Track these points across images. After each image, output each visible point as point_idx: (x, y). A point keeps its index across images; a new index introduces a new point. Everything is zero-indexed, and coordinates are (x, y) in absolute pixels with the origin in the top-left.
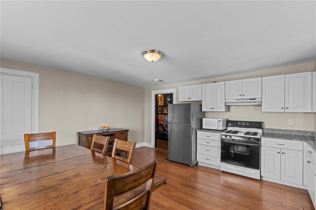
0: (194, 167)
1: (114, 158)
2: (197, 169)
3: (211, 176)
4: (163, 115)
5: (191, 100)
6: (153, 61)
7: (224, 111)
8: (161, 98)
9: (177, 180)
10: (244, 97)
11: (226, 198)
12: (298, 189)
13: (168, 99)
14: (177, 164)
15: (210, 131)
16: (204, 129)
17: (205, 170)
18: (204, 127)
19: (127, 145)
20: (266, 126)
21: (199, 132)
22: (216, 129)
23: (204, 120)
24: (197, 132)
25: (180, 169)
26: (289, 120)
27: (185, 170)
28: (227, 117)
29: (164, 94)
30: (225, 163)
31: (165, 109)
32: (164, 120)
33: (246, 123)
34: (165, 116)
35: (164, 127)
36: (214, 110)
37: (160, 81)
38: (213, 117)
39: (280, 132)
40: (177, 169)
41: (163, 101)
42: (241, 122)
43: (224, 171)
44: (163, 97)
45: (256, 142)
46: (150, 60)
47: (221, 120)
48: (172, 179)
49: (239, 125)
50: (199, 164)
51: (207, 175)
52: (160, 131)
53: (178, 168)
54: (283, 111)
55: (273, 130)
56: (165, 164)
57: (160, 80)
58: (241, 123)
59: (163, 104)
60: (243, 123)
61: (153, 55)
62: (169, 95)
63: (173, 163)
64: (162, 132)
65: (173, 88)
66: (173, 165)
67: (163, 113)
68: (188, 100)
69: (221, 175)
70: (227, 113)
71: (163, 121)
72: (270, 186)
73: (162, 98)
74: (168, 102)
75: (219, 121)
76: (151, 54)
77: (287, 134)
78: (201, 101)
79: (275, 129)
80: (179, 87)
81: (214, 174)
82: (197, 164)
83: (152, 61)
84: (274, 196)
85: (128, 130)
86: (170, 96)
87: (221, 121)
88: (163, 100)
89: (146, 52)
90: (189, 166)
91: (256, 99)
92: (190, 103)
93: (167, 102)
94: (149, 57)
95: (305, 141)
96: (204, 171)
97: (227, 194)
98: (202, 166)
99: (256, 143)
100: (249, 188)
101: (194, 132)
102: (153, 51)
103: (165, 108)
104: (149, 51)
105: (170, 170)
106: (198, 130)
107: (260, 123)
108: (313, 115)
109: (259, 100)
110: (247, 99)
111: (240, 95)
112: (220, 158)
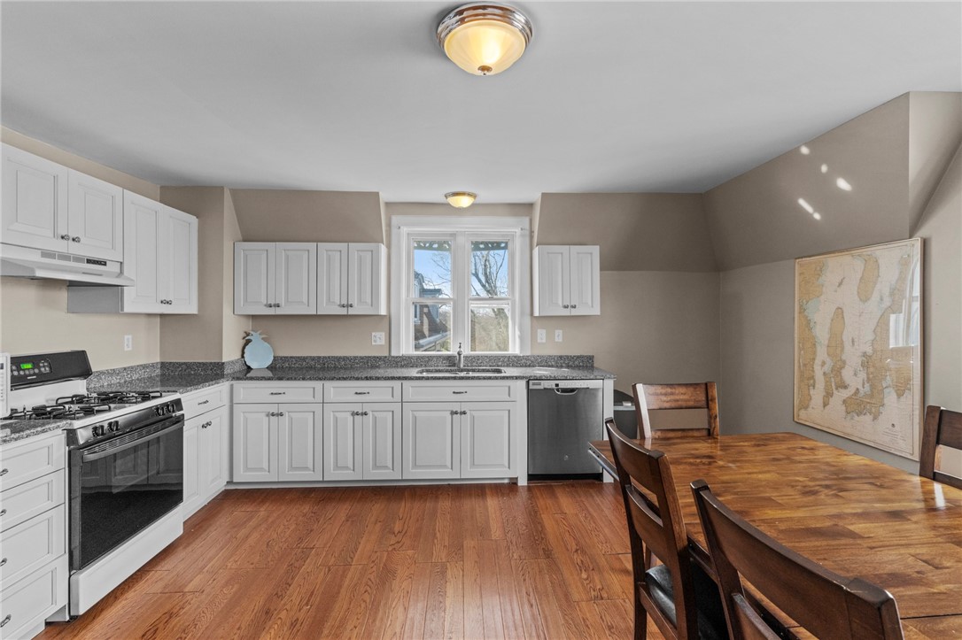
10: (74, 249)
33: (37, 367)
42: (18, 361)
58: (19, 369)
60: (27, 366)
87: (2, 367)
91: (105, 264)
107: (82, 355)
108: (158, 319)
109: (112, 268)
110: (78, 259)
111: (63, 238)
112: (64, 563)
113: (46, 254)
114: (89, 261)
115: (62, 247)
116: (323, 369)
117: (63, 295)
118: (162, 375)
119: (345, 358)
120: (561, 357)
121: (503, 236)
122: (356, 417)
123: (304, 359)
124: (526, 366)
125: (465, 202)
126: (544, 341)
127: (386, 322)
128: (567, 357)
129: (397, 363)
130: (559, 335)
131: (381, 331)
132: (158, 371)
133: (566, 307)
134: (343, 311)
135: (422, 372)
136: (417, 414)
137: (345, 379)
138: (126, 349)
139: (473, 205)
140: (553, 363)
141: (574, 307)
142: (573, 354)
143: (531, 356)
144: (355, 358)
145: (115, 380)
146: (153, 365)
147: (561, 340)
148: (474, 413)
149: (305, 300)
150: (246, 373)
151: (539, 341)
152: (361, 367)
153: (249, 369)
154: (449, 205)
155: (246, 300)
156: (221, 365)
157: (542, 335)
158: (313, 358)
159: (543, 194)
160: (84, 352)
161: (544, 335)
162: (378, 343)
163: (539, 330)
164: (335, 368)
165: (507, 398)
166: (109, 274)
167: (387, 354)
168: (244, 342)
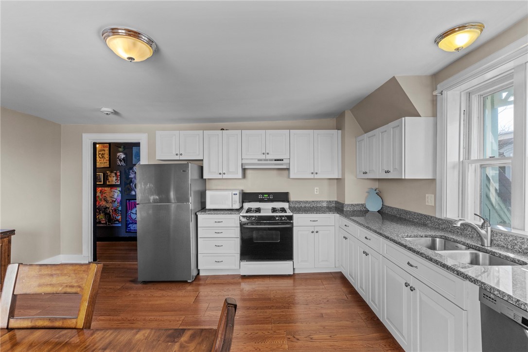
0: (194, 283)
1: (7, 328)
2: (199, 285)
3: (230, 291)
4: (106, 189)
5: (182, 158)
6: (131, 59)
7: (241, 177)
8: (101, 153)
9: (173, 318)
10: (268, 157)
11: (267, 319)
12: (331, 273)
13: (118, 154)
14: (158, 286)
15: (222, 212)
16: (210, 210)
17: (215, 281)
18: (208, 207)
19: (65, 275)
20: (292, 198)
21: (201, 216)
22: (230, 207)
23: (208, 193)
24: (197, 216)
25: (169, 294)
26: (316, 188)
27: (180, 293)
28: (242, 188)
29: (110, 144)
30: (247, 261)
31: (113, 174)
32: (109, 199)
33: (269, 196)
34: (113, 190)
35: (111, 213)
36: (225, 177)
37: (115, 113)
38: (222, 188)
39: (307, 205)
40: (164, 296)
41: (108, 159)
42: (263, 194)
43: (244, 276)
44: (107, 149)
45: (288, 221)
46: (125, 56)
47: (237, 192)
48: (161, 320)
49: (261, 198)
50: (201, 274)
51: (223, 290)
52: (100, 222)
53: (164, 293)
54: (312, 176)
55: (299, 202)
56: (132, 292)
57: (114, 110)
58: (263, 196)
59: (107, 165)
60: (266, 196)
61: (134, 45)
62: (122, 147)
63: (149, 285)
64: (106, 223)
65: (140, 131)
66: (152, 290)
67: (108, 183)
68: (177, 158)
69: (242, 284)
70: (244, 181)
71: (107, 201)
72: (306, 279)
73: (103, 152)
74: (120, 160)
75: (234, 194)
76: (131, 40)
77: (313, 207)
78: (202, 160)
79: (302, 202)
80: (157, 132)
81: (232, 284)
82: (198, 274)
83: (129, 58)
84: (316, 292)
85: (14, 230)
86: (124, 148)
87: (237, 194)
88: (107, 156)
89: (114, 31)
90: (186, 282)
91: (283, 160)
92: (186, 162)
93: (116, 161)
94: (120, 46)
95: (337, 213)
96: (214, 284)
97: (266, 310)
98: (207, 277)
99: (287, 223)
100: (287, 291)
101: (193, 216)
102: (135, 34)
103: (112, 172)
104: (124, 31)
105: (150, 303)
106: (200, 213)
107: (287, 194)
108: (336, 181)
109: (286, 161)
110: (271, 160)
111: (264, 154)
112: (238, 256)
113: (259, 160)
114: (275, 160)
115: (263, 157)
123: (393, 209)
127: (433, 185)
129: (440, 225)
131: (431, 193)
134: (386, 176)
136: (388, 270)
138: (316, 193)
144: (415, 213)
146: (330, 202)
149: (375, 169)
152: (418, 222)
153: (369, 210)
155: (359, 171)
162: (430, 204)
166: (286, 164)
168: (366, 194)
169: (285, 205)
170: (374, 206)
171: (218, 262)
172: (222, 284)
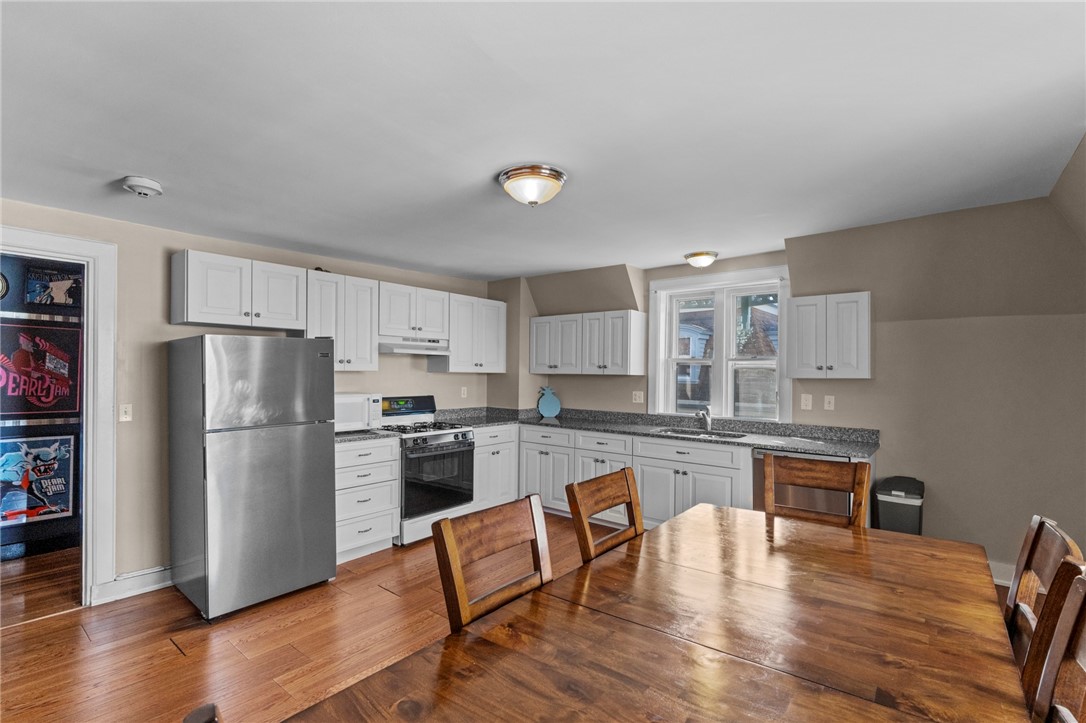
7: (378, 369)
10: (420, 335)
20: (440, 405)
22: (366, 427)
26: (463, 389)
28: (386, 389)
33: (406, 404)
36: (349, 368)
42: (398, 400)
47: (379, 397)
49: (395, 409)
54: (474, 370)
55: (444, 412)
58: (398, 404)
60: (403, 403)
75: (374, 401)
78: (304, 332)
87: (378, 401)
90: (327, 582)
91: (439, 342)
107: (430, 399)
108: (486, 377)
109: (442, 344)
110: (422, 340)
111: (413, 329)
112: (398, 512)
113: (405, 339)
114: (430, 341)
115: (412, 334)
116: (594, 422)
117: (425, 362)
118: (487, 416)
119: (611, 414)
120: (831, 429)
121: (770, 288)
122: (598, 464)
123: (581, 412)
124: (785, 436)
125: (705, 261)
126: (810, 408)
127: (643, 382)
128: (840, 429)
129: (653, 421)
130: (829, 402)
131: (640, 390)
132: (484, 413)
133: (820, 368)
134: (600, 372)
135: (666, 431)
136: (645, 468)
137: (589, 430)
138: (463, 396)
139: (715, 262)
140: (820, 435)
141: (831, 368)
142: (848, 426)
143: (792, 425)
144: (618, 413)
145: (454, 416)
146: (480, 409)
147: (832, 408)
148: (697, 475)
149: (574, 362)
150: (538, 420)
151: (803, 407)
152: (623, 422)
153: (542, 417)
154: (688, 265)
155: (536, 363)
156: (516, 412)
157: (807, 401)
158: (587, 412)
159: (786, 240)
160: (432, 397)
161: (811, 401)
162: (638, 401)
163: (803, 396)
164: (603, 421)
165: (729, 464)
166: (442, 349)
167: (644, 412)
168: (538, 395)
169: (428, 418)
170: (550, 411)
171: (366, 531)
172: (378, 569)
